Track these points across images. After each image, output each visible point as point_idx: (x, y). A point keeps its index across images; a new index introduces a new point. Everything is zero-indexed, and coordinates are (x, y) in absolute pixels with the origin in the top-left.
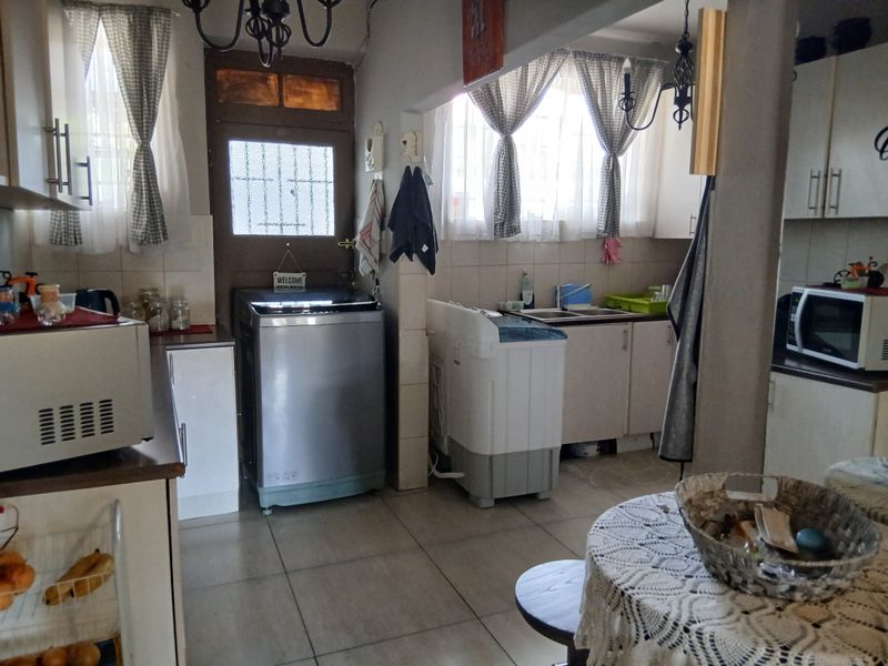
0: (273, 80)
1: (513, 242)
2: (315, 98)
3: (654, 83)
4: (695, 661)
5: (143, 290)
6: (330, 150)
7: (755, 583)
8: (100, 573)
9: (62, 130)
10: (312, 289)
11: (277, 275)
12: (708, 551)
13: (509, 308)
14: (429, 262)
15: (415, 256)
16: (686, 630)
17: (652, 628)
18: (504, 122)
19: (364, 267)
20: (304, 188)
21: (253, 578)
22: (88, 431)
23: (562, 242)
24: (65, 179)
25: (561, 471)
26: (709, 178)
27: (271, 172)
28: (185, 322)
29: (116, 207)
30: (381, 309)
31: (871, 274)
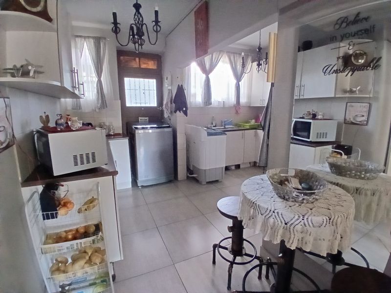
0: (137, 59)
1: (210, 108)
2: (150, 65)
3: (249, 60)
4: (276, 221)
5: (101, 123)
6: (155, 80)
7: (292, 198)
8: (94, 203)
9: (76, 71)
10: (150, 122)
11: (140, 118)
12: (278, 190)
13: (209, 127)
14: (186, 113)
15: (181, 111)
16: (274, 212)
17: (263, 212)
18: (207, 71)
19: (166, 115)
20: (147, 92)
21: (137, 206)
22: (88, 162)
23: (224, 108)
24: (77, 87)
25: (225, 173)
26: (272, 83)
27: (137, 87)
28: (113, 132)
29: (91, 98)
30: (171, 127)
31: (313, 114)
